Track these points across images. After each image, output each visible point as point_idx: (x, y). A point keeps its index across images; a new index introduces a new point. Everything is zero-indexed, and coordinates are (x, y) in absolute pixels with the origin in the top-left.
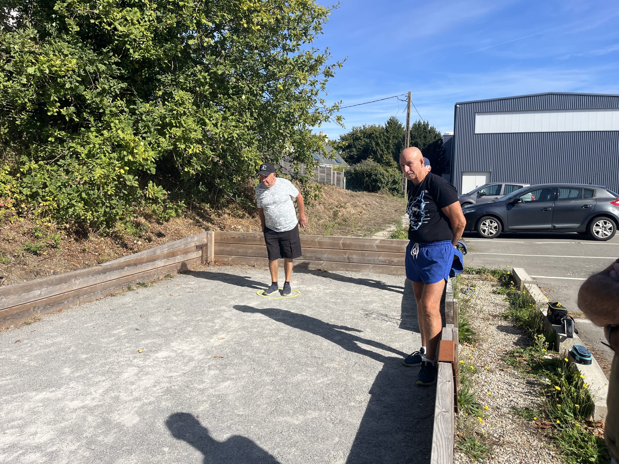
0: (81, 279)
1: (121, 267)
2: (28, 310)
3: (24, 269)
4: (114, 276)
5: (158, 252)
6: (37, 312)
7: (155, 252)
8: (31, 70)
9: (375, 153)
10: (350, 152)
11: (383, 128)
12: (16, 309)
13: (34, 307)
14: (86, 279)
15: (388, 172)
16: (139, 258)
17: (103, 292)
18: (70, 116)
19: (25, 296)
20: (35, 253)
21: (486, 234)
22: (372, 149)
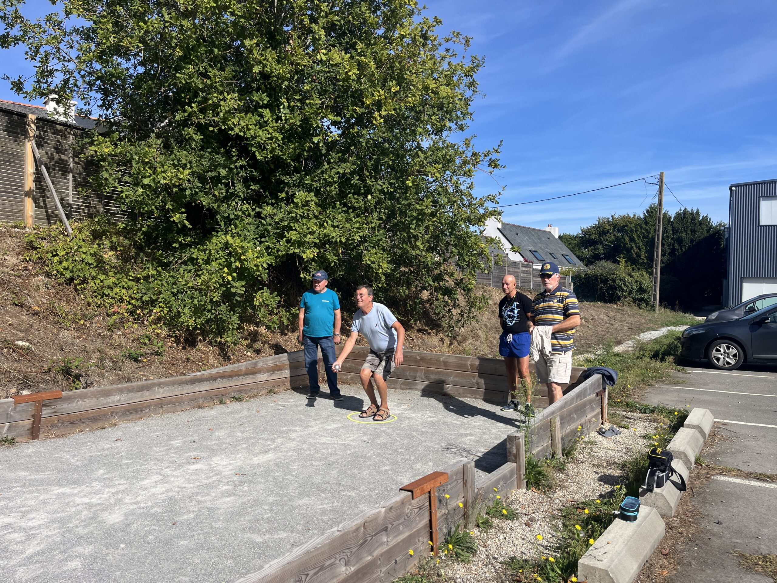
0: (165, 388)
1: (213, 378)
2: (105, 415)
3: (117, 375)
4: (205, 387)
5: (260, 365)
6: (114, 417)
7: (256, 364)
8: (146, 181)
9: (629, 251)
10: (595, 249)
11: (640, 219)
12: (92, 413)
13: (112, 413)
14: (171, 388)
15: (632, 276)
16: (235, 370)
17: (190, 403)
18: (182, 222)
19: (103, 400)
20: (136, 360)
21: (721, 363)
22: (625, 246)
